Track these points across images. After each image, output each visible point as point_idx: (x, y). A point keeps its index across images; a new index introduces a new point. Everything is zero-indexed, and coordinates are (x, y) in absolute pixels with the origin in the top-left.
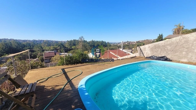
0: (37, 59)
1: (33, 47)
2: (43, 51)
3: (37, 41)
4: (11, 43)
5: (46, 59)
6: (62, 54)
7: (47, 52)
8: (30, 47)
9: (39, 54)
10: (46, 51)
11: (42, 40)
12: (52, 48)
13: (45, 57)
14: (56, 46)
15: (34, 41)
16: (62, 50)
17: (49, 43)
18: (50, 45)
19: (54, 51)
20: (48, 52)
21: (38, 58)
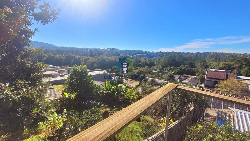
0: (195, 77)
1: (195, 61)
2: (206, 67)
3: (201, 54)
4: (175, 55)
5: (207, 81)
6: (242, 77)
7: (211, 70)
8: (191, 61)
9: (200, 71)
10: (211, 68)
11: (208, 53)
12: (222, 64)
13: (208, 78)
14: (232, 61)
15: (198, 53)
16: (242, 71)
17: (218, 57)
18: (219, 60)
19: (224, 71)
20: (214, 70)
21: (198, 76)
